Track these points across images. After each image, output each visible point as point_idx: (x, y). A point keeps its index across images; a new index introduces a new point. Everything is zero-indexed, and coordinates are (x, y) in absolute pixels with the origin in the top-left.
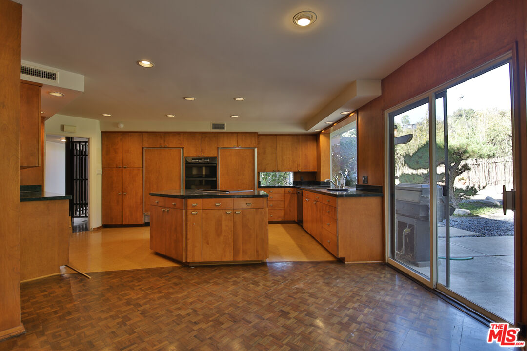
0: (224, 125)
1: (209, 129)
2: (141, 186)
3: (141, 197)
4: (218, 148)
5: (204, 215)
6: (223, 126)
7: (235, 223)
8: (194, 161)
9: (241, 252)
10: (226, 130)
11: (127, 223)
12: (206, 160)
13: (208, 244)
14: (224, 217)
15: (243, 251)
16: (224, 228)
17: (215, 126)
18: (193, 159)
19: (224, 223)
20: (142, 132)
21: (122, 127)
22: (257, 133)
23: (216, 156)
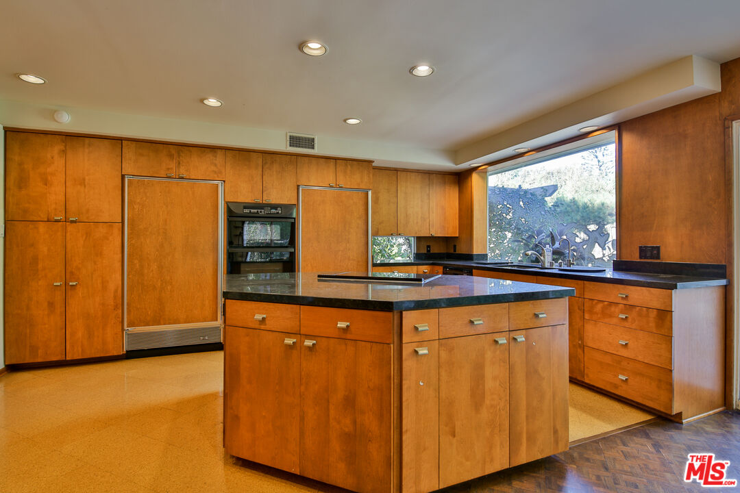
0: (313, 139)
1: (282, 145)
2: (118, 265)
3: (116, 291)
4: (298, 186)
5: (444, 354)
6: (310, 143)
7: (511, 369)
8: (247, 211)
9: (524, 440)
10: (316, 151)
11: (76, 357)
12: (273, 211)
13: (454, 436)
14: (489, 355)
15: (529, 439)
16: (490, 384)
17: (295, 141)
18: (245, 208)
19: (490, 372)
20: (121, 140)
21: (66, 121)
22: (373, 162)
23: (294, 202)
